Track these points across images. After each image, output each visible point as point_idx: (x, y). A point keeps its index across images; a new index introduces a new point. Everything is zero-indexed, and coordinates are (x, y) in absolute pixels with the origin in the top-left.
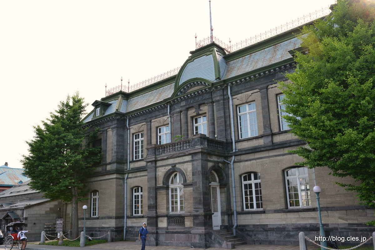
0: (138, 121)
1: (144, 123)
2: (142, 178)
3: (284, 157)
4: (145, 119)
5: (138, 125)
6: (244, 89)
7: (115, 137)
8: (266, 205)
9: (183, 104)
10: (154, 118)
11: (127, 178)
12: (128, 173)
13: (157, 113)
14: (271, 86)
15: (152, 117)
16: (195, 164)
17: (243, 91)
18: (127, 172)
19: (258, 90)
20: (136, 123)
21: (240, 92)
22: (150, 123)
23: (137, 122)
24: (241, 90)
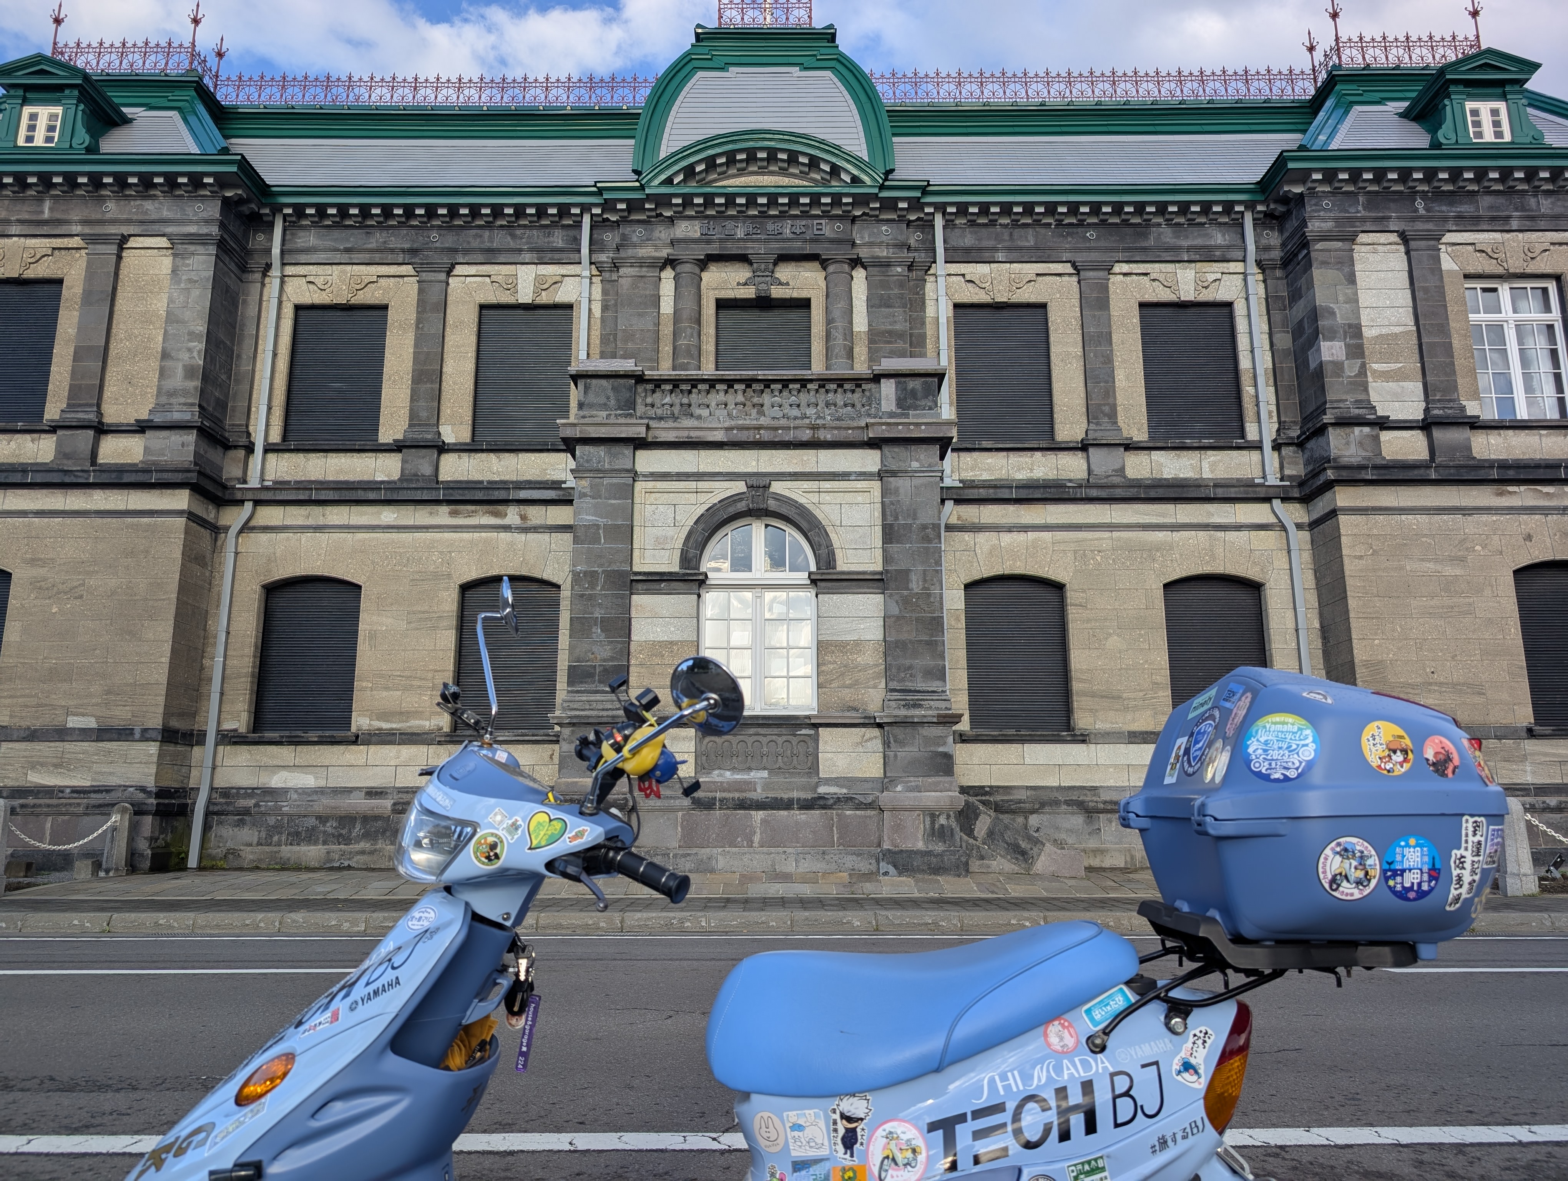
0: (360, 251)
1: (408, 269)
2: (360, 536)
3: (1177, 536)
4: (413, 251)
5: (349, 268)
6: (1009, 249)
7: (196, 293)
8: (1091, 710)
9: (689, 229)
10: (480, 258)
11: (246, 528)
12: (257, 503)
13: (500, 239)
14: (1125, 268)
15: (466, 251)
16: (901, 491)
17: (1000, 256)
18: (250, 495)
19: (1068, 268)
20: (345, 258)
21: (987, 255)
22: (443, 276)
23: (348, 250)
24: (995, 249)
